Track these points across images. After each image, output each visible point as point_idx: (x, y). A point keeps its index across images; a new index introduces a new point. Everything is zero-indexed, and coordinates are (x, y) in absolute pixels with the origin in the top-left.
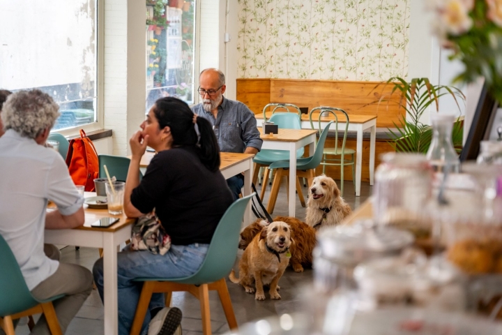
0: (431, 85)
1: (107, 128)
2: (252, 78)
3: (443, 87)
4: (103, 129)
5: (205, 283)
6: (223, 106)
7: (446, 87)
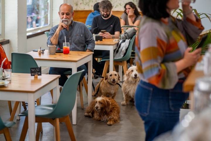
0: (197, 13)
1: (7, 38)
2: (81, 10)
3: (203, 14)
4: (4, 40)
5: (58, 118)
6: (72, 25)
7: (205, 14)
